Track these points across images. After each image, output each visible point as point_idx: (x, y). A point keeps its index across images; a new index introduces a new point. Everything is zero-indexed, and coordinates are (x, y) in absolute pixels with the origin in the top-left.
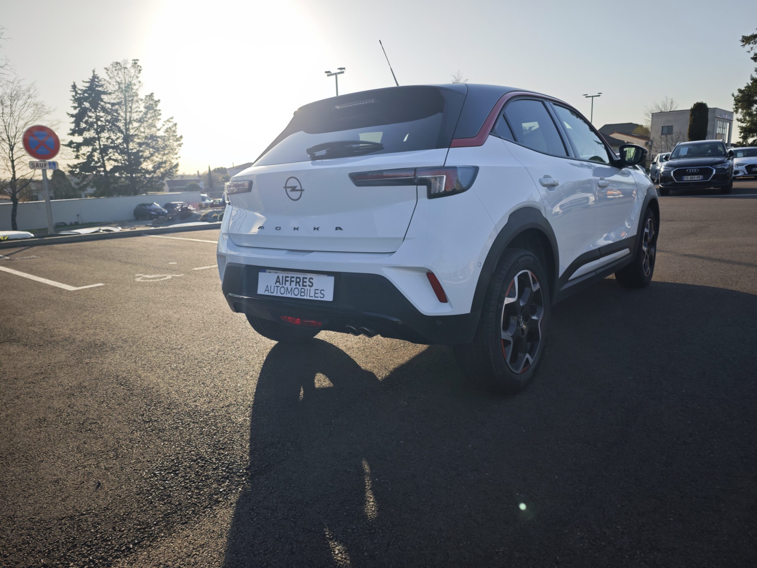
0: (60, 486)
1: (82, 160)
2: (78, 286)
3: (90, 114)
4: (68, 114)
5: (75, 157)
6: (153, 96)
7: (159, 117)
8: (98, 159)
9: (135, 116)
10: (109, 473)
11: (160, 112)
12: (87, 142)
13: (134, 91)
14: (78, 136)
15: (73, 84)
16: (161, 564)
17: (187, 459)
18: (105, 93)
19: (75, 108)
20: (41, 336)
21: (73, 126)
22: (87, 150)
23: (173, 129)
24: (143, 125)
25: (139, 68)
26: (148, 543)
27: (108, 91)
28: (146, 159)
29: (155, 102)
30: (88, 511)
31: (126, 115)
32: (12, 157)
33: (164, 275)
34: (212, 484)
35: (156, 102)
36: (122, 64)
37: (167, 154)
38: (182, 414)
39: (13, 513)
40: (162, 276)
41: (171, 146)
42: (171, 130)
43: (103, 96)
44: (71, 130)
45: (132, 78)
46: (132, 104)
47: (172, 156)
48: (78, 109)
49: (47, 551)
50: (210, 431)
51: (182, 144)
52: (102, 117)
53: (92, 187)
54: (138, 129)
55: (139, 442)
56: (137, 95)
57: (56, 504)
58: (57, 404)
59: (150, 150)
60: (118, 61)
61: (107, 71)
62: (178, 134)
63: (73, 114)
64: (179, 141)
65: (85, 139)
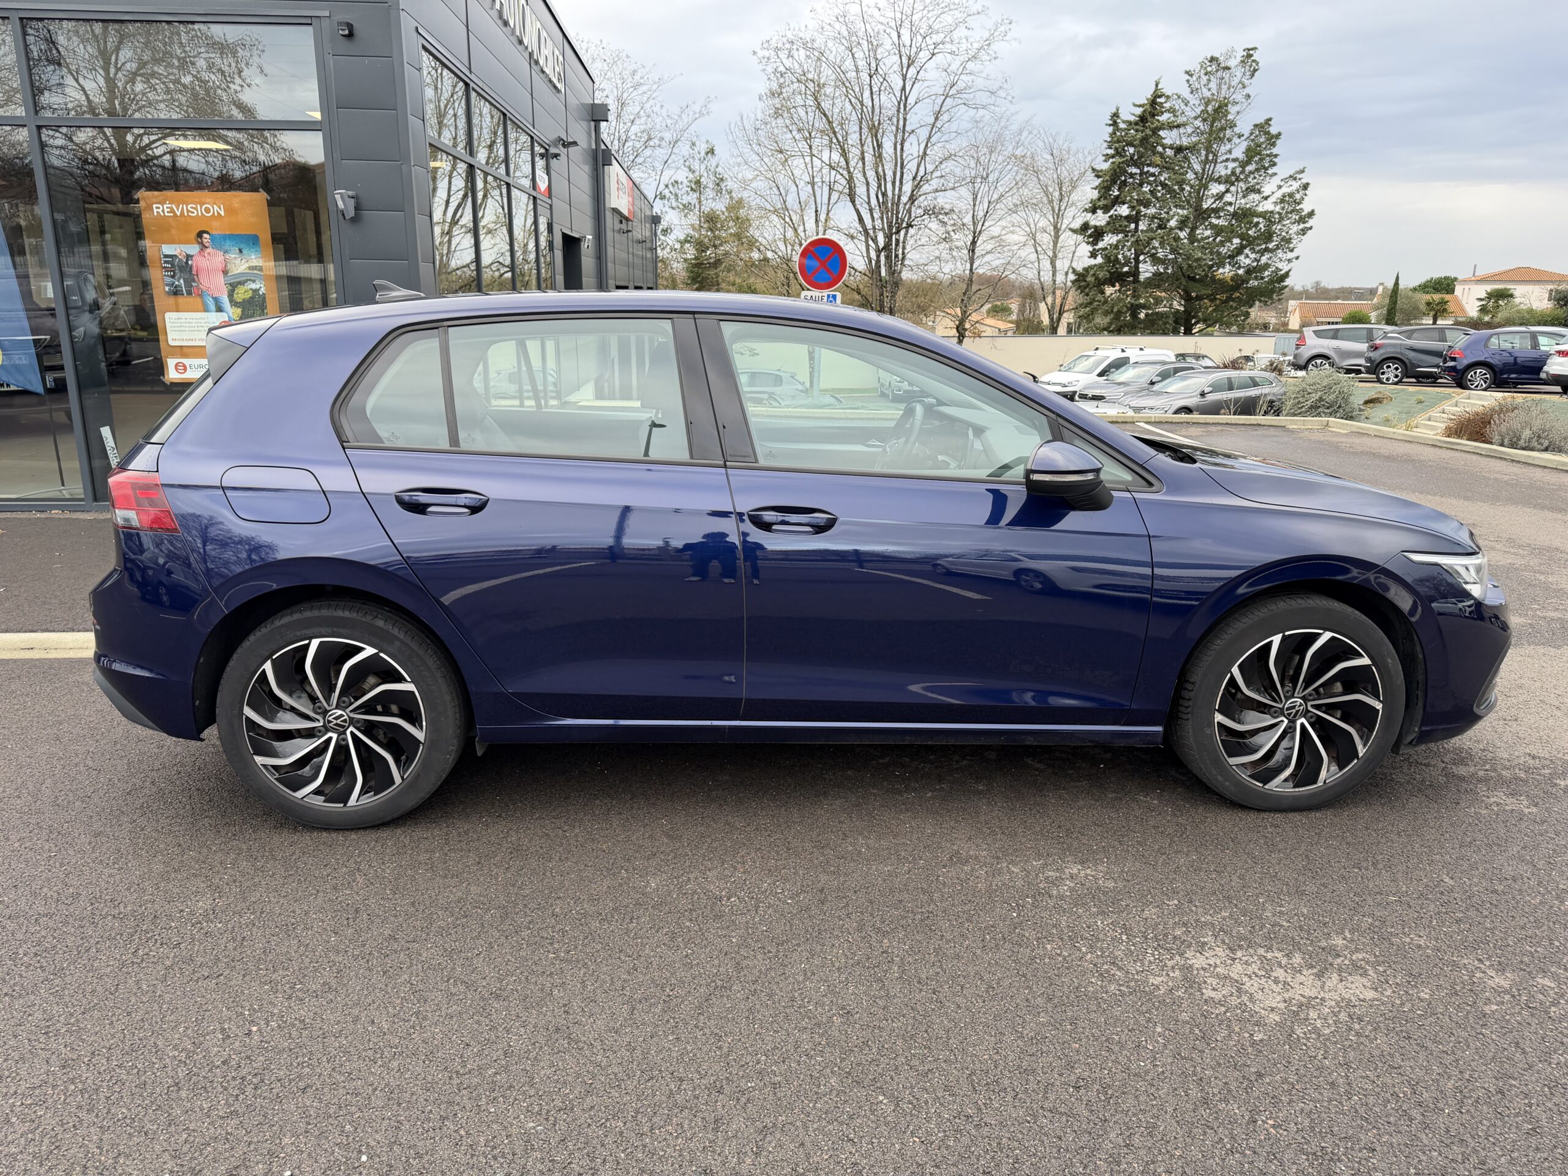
1: (1099, 260)
3: (1135, 170)
4: (1093, 169)
5: (1089, 254)
6: (1269, 125)
7: (1270, 171)
8: (1127, 258)
9: (1222, 170)
11: (1275, 160)
12: (1116, 224)
13: (1230, 117)
14: (1102, 213)
15: (1112, 112)
18: (1169, 126)
19: (1107, 157)
21: (1095, 194)
22: (1109, 239)
23: (1298, 196)
24: (1233, 189)
25: (1254, 64)
27: (1177, 120)
29: (1268, 139)
31: (1204, 170)
32: (973, 251)
35: (1272, 137)
36: (1222, 59)
37: (1271, 251)
41: (1284, 234)
42: (1293, 197)
43: (1161, 133)
44: (1092, 202)
45: (1232, 90)
46: (1220, 146)
47: (1282, 255)
48: (1111, 160)
51: (1311, 228)
52: (1153, 175)
54: (1220, 197)
56: (1232, 125)
59: (1236, 241)
60: (1214, 55)
61: (1189, 78)
62: (1306, 207)
63: (1101, 171)
64: (1304, 223)
65: (1114, 220)
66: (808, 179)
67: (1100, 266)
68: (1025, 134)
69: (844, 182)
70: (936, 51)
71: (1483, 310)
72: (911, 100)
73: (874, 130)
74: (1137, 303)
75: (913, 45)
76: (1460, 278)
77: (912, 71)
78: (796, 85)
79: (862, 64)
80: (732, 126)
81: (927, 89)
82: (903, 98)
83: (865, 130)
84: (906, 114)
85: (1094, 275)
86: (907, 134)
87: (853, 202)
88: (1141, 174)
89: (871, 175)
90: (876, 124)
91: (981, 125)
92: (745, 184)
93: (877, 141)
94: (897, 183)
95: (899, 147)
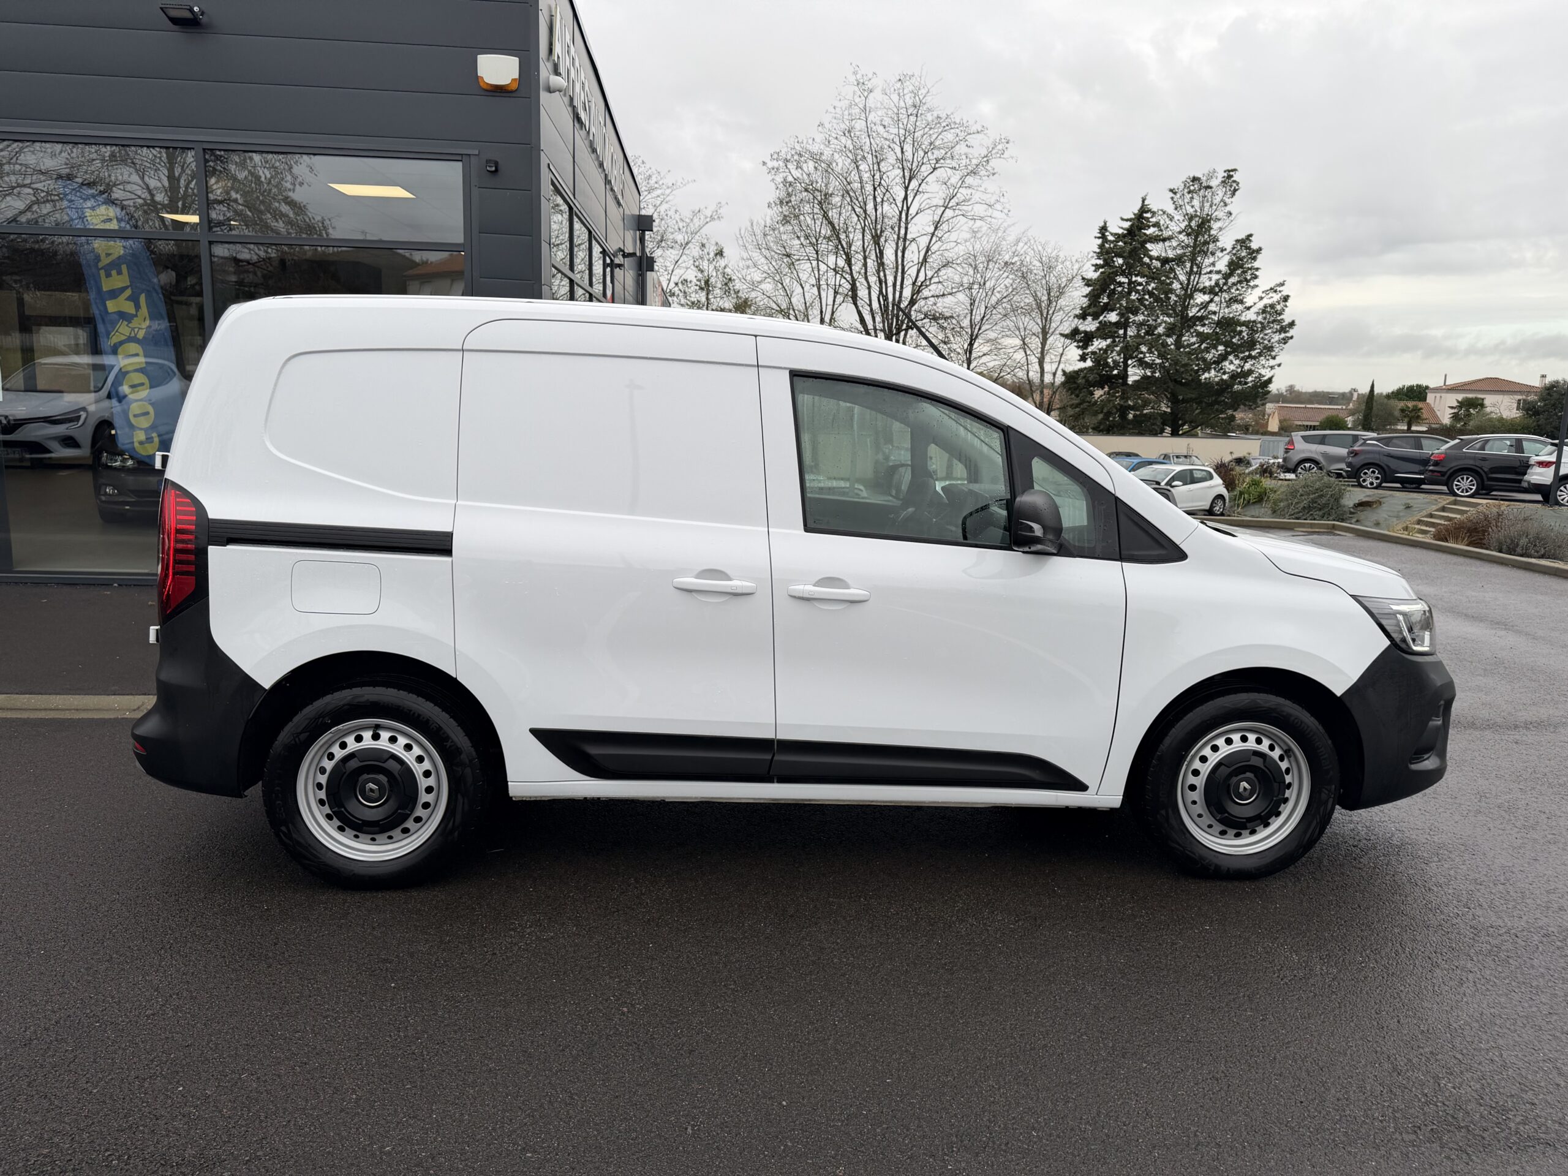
1: (1089, 363)
3: (1121, 279)
4: (1083, 279)
5: (1079, 358)
6: (1250, 241)
7: (1252, 283)
8: (1117, 362)
9: (1206, 282)
11: (1256, 273)
12: (1105, 330)
13: (1213, 232)
14: (1091, 319)
15: (1102, 224)
18: (1156, 239)
19: (1097, 267)
21: (1085, 302)
22: (1099, 344)
23: (1279, 307)
24: (1217, 299)
25: (1234, 185)
27: (1162, 234)
28: (1209, 365)
29: (1249, 254)
32: (970, 353)
35: (1254, 251)
36: (1204, 179)
37: (1254, 358)
41: (1266, 342)
42: (1274, 308)
43: (1149, 246)
44: (1082, 308)
45: (1214, 207)
46: (1203, 258)
47: (1264, 362)
48: (1101, 270)
51: (1292, 337)
52: (1140, 284)
54: (1205, 305)
56: (1215, 240)
59: (1221, 348)
60: (1196, 175)
61: (1173, 195)
62: (1287, 318)
63: (1091, 280)
64: (1285, 332)
65: (1104, 325)
66: (814, 282)
67: (1090, 367)
68: (1021, 244)
69: (849, 287)
70: (937, 165)
71: (1455, 417)
72: (912, 211)
73: (876, 238)
74: (1126, 404)
75: (915, 159)
76: (1431, 386)
77: (914, 184)
78: (805, 194)
79: (866, 176)
80: (743, 232)
81: (928, 201)
82: (905, 208)
83: (868, 237)
84: (907, 223)
85: (1084, 377)
86: (908, 243)
87: (855, 304)
88: (1130, 282)
89: (873, 279)
90: (879, 232)
91: (979, 235)
92: (754, 285)
93: (879, 247)
94: (898, 287)
95: (900, 254)
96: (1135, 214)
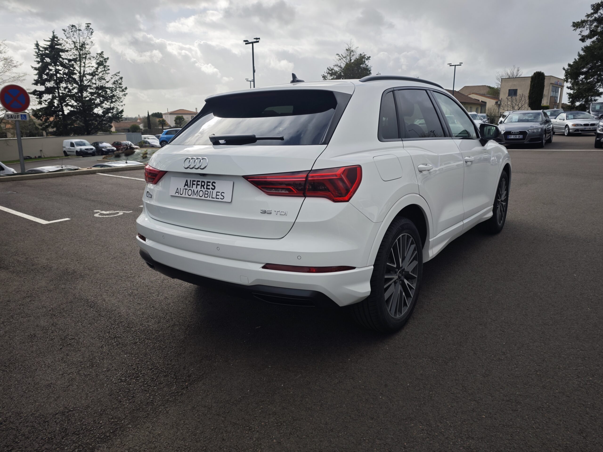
0: (52, 389)
1: (43, 105)
2: (49, 220)
3: (50, 67)
4: (32, 67)
5: (38, 103)
6: (103, 54)
7: (107, 72)
8: (58, 104)
9: (88, 70)
10: (87, 379)
11: (109, 68)
12: (49, 91)
13: (87, 50)
14: (41, 85)
15: (36, 43)
16: (131, 448)
17: (145, 368)
18: (63, 51)
19: (39, 62)
20: (25, 265)
21: (36, 77)
22: (47, 97)
23: (119, 82)
24: (95, 77)
25: (91, 30)
26: (120, 433)
27: (65, 49)
28: (97, 105)
30: (75, 408)
31: (80, 69)
33: (117, 212)
34: (164, 387)
35: (105, 59)
36: (77, 26)
37: (114, 102)
38: (139, 332)
39: (19, 410)
40: (115, 212)
41: (118, 95)
42: (118, 82)
43: (61, 53)
44: (35, 80)
45: (85, 39)
46: (85, 60)
47: (119, 104)
48: (41, 63)
49: (47, 438)
50: (160, 346)
51: (127, 94)
52: (61, 70)
53: (53, 128)
54: (90, 81)
55: (108, 354)
56: (89, 53)
57: (51, 402)
58: (43, 322)
59: (101, 98)
60: (73, 24)
61: (64, 32)
62: (124, 86)
63: (36, 68)
64: (125, 91)
65: (47, 88)
76: (163, 113)
88: (56, 69)
96: (50, 39)
